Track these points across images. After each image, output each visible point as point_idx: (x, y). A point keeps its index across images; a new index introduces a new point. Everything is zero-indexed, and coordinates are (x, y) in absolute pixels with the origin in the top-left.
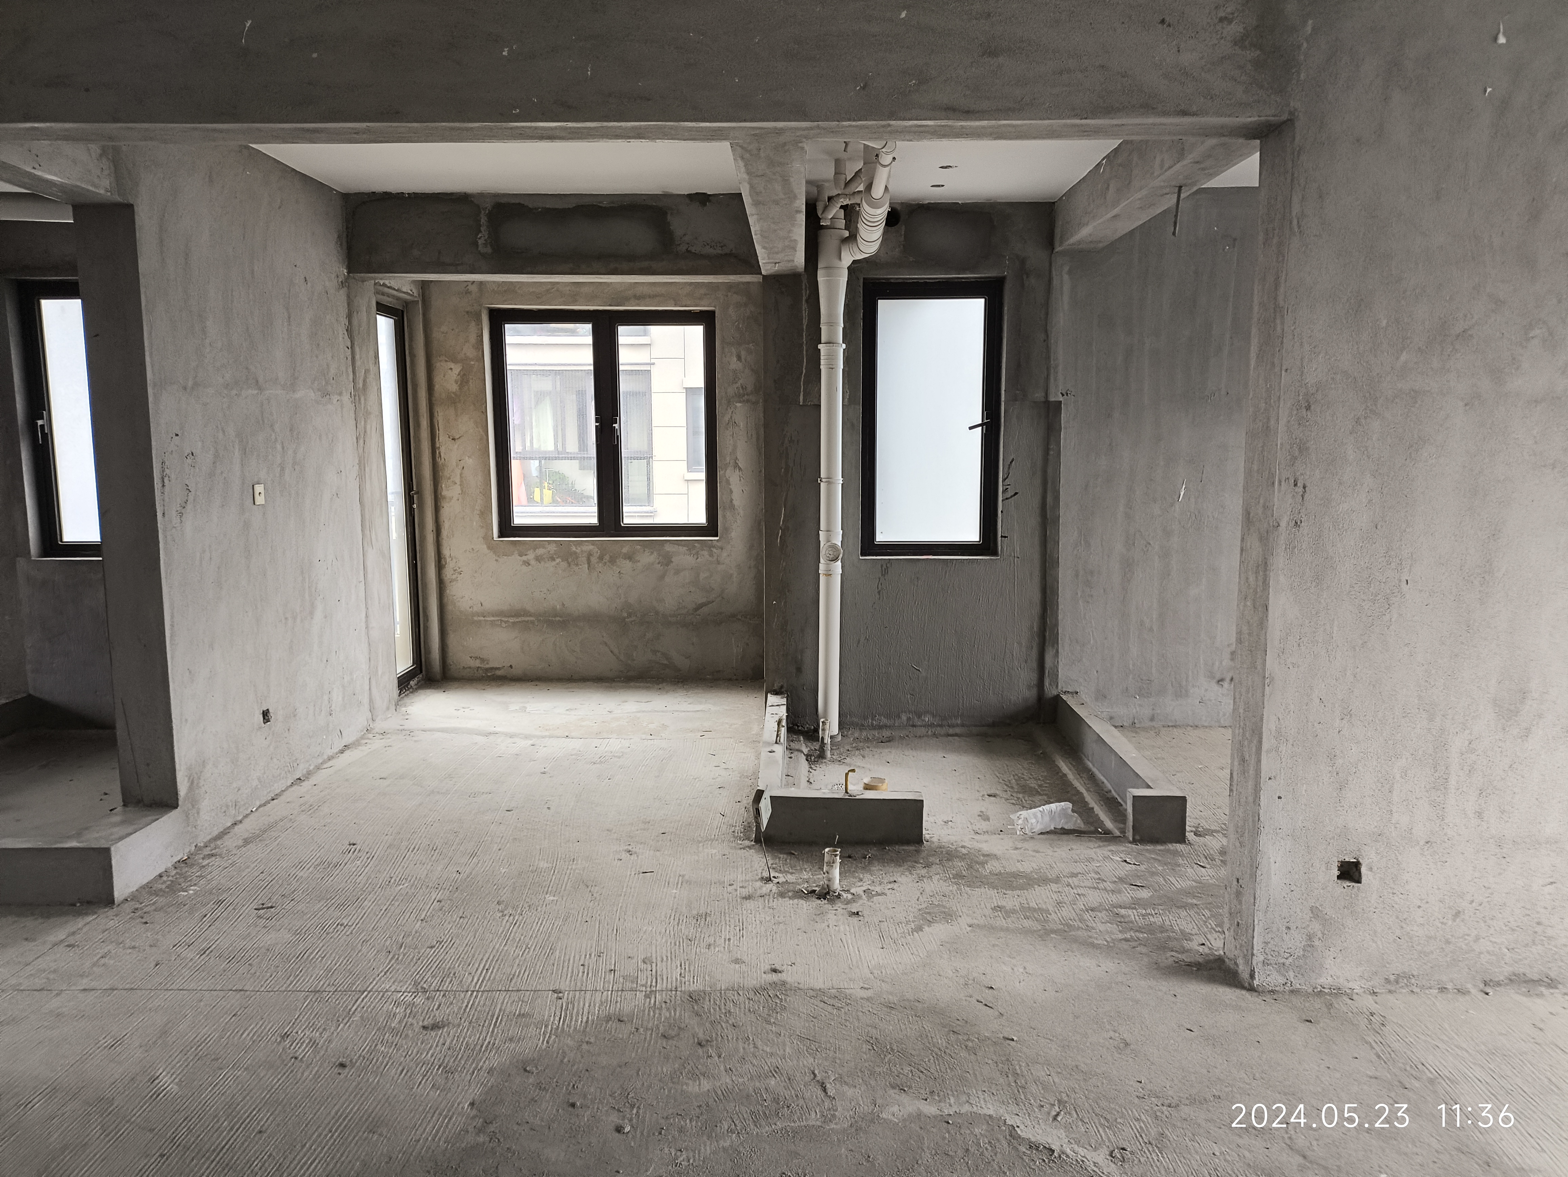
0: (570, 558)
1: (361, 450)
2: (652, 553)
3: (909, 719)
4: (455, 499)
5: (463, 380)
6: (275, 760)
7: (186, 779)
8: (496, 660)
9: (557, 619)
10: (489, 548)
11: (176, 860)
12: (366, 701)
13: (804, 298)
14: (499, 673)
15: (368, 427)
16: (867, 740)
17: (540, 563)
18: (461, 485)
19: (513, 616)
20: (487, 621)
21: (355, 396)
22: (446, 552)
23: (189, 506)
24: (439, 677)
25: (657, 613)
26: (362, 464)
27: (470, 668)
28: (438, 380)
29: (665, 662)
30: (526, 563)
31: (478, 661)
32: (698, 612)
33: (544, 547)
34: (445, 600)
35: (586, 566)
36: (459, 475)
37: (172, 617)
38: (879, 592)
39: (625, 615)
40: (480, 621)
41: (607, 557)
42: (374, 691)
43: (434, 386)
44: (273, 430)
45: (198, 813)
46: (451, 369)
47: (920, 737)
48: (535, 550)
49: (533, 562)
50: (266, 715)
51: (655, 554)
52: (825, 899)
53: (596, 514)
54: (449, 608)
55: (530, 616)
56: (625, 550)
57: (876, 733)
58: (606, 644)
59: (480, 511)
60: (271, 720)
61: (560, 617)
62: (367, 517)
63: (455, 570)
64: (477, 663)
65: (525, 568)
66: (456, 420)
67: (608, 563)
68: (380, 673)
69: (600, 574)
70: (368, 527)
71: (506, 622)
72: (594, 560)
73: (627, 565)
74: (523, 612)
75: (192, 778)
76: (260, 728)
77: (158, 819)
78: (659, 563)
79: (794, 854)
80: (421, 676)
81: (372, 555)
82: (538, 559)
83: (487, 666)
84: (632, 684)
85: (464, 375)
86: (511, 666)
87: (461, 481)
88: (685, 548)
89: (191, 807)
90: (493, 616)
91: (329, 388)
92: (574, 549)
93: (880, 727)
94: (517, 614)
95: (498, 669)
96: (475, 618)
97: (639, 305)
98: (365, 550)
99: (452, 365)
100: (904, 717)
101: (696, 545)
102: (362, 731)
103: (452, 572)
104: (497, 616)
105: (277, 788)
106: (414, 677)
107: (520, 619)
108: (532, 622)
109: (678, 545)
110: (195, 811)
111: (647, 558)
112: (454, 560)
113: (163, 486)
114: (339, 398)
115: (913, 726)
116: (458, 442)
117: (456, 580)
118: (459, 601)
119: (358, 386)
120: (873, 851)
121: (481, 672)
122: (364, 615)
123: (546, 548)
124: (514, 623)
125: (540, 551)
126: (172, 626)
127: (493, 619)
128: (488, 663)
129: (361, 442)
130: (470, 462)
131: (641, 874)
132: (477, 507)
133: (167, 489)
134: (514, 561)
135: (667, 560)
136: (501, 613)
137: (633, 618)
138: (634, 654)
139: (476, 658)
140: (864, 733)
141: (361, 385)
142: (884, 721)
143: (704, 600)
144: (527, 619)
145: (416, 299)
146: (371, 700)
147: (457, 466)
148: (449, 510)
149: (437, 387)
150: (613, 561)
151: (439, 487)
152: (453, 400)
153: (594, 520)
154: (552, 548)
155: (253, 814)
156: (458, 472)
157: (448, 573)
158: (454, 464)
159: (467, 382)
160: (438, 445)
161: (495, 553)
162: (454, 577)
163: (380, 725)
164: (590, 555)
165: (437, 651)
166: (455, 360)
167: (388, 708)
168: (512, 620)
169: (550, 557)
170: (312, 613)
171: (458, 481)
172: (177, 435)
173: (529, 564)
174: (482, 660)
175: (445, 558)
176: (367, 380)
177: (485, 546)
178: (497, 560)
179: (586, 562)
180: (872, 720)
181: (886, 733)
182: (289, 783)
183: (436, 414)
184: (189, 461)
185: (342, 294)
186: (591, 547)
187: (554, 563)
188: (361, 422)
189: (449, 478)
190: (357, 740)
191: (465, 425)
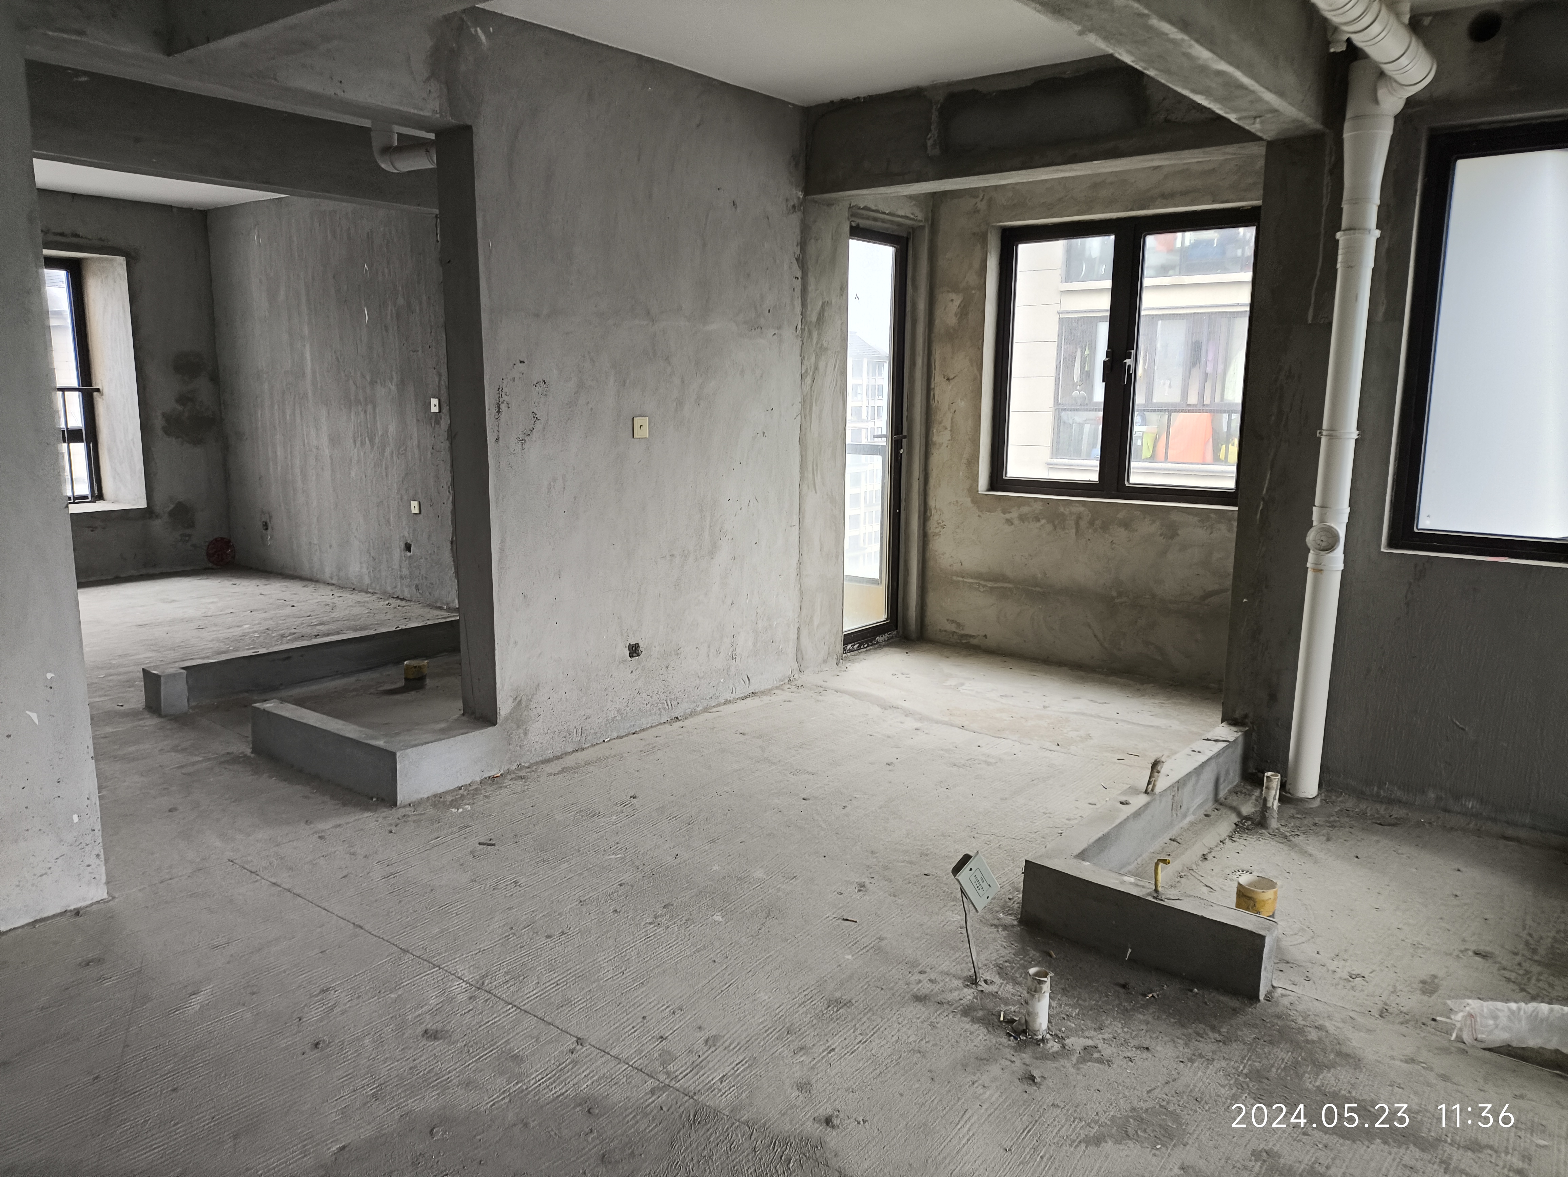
0: (1056, 518)
1: (807, 389)
2: (1154, 521)
3: (1439, 799)
4: (945, 445)
5: (963, 312)
6: (644, 695)
7: (511, 700)
8: (972, 628)
9: (1038, 589)
10: (973, 501)
11: (487, 776)
12: (791, 650)
13: (1327, 168)
14: (974, 641)
15: (822, 365)
16: (1362, 816)
17: (1023, 522)
18: (951, 431)
19: (991, 581)
20: (966, 582)
21: (803, 330)
22: (932, 503)
23: (535, 434)
24: (914, 636)
25: (1153, 596)
26: (806, 404)
27: (945, 631)
28: (939, 313)
29: (1159, 658)
30: (1009, 522)
31: (954, 625)
32: (1207, 602)
33: (1029, 506)
34: (928, 555)
35: (1074, 531)
36: (950, 420)
37: (503, 541)
38: (1407, 604)
39: (1114, 594)
40: (959, 582)
41: (1098, 523)
42: (804, 640)
43: (934, 321)
44: (670, 363)
45: (526, 734)
46: (952, 300)
47: (1452, 828)
48: (1019, 507)
49: (1016, 522)
50: (634, 650)
51: (1158, 523)
52: (1016, 1038)
53: (1098, 469)
54: (931, 563)
55: (1009, 582)
56: (1120, 515)
57: (1382, 809)
58: (1090, 627)
59: (968, 459)
60: (642, 656)
61: (1041, 588)
62: (810, 458)
63: (938, 524)
64: (952, 628)
65: (1008, 529)
66: (952, 358)
67: (1099, 530)
68: (816, 623)
69: (1088, 542)
70: (810, 469)
71: (984, 586)
72: (1083, 524)
73: (1121, 534)
74: (1003, 578)
75: (518, 699)
76: (625, 661)
77: (467, 733)
78: (1161, 535)
79: (1051, 956)
80: (895, 632)
81: (812, 500)
82: (1022, 518)
83: (963, 632)
84: (1112, 678)
85: (964, 306)
86: (985, 636)
87: (952, 426)
88: (1196, 518)
89: (515, 727)
90: (972, 578)
91: (762, 321)
92: (1062, 510)
93: (1390, 802)
94: (996, 579)
95: (972, 636)
96: (955, 578)
97: (1166, 206)
98: (803, 493)
99: (953, 296)
100: (1432, 795)
101: (1212, 515)
102: (781, 680)
103: (935, 525)
104: (975, 578)
105: (645, 722)
106: (884, 633)
107: (998, 585)
108: (1010, 589)
109: (1189, 514)
110: (521, 731)
111: (1147, 528)
112: (939, 513)
113: (499, 412)
114: (776, 332)
115: (1446, 810)
116: (953, 382)
117: (938, 534)
118: (940, 558)
119: (808, 319)
120: (1170, 989)
121: (956, 637)
122: (795, 561)
123: (1031, 506)
124: (992, 588)
125: (1025, 509)
126: (502, 550)
127: (970, 580)
128: (963, 629)
129: (808, 380)
130: (962, 404)
131: (840, 921)
132: (964, 456)
133: (503, 416)
134: (996, 518)
135: (1171, 532)
136: (979, 576)
137: (1124, 599)
138: (1122, 643)
139: (953, 621)
140: (1363, 806)
141: (814, 318)
142: (1398, 793)
143: (1216, 587)
144: (1006, 585)
145: (921, 224)
146: (798, 649)
147: (949, 409)
148: (939, 457)
149: (937, 322)
150: (1105, 528)
151: (931, 432)
152: (951, 336)
153: (1093, 477)
154: (1038, 507)
155: (604, 744)
156: (949, 415)
157: (933, 526)
158: (947, 407)
159: (967, 314)
160: (932, 386)
161: (978, 507)
162: (937, 530)
163: (809, 677)
164: (1079, 517)
165: (914, 609)
166: (955, 289)
167: (825, 661)
168: (990, 584)
169: (1036, 517)
170: (712, 553)
171: (948, 425)
172: (522, 362)
173: (1012, 524)
174: (959, 625)
175: (931, 510)
176: (826, 314)
177: (969, 499)
178: (979, 516)
179: (1074, 526)
180: (1379, 788)
181: (1398, 812)
182: (663, 720)
183: (934, 352)
184: (538, 389)
185: (795, 219)
186: (1082, 509)
187: (1038, 525)
188: (809, 359)
189: (940, 423)
190: (771, 690)
191: (960, 363)
